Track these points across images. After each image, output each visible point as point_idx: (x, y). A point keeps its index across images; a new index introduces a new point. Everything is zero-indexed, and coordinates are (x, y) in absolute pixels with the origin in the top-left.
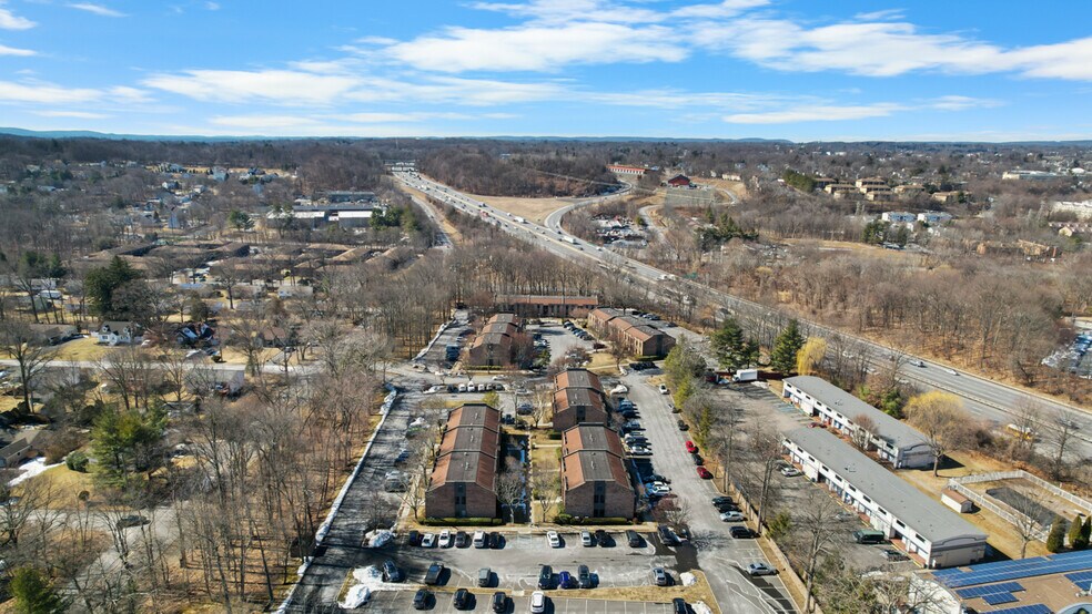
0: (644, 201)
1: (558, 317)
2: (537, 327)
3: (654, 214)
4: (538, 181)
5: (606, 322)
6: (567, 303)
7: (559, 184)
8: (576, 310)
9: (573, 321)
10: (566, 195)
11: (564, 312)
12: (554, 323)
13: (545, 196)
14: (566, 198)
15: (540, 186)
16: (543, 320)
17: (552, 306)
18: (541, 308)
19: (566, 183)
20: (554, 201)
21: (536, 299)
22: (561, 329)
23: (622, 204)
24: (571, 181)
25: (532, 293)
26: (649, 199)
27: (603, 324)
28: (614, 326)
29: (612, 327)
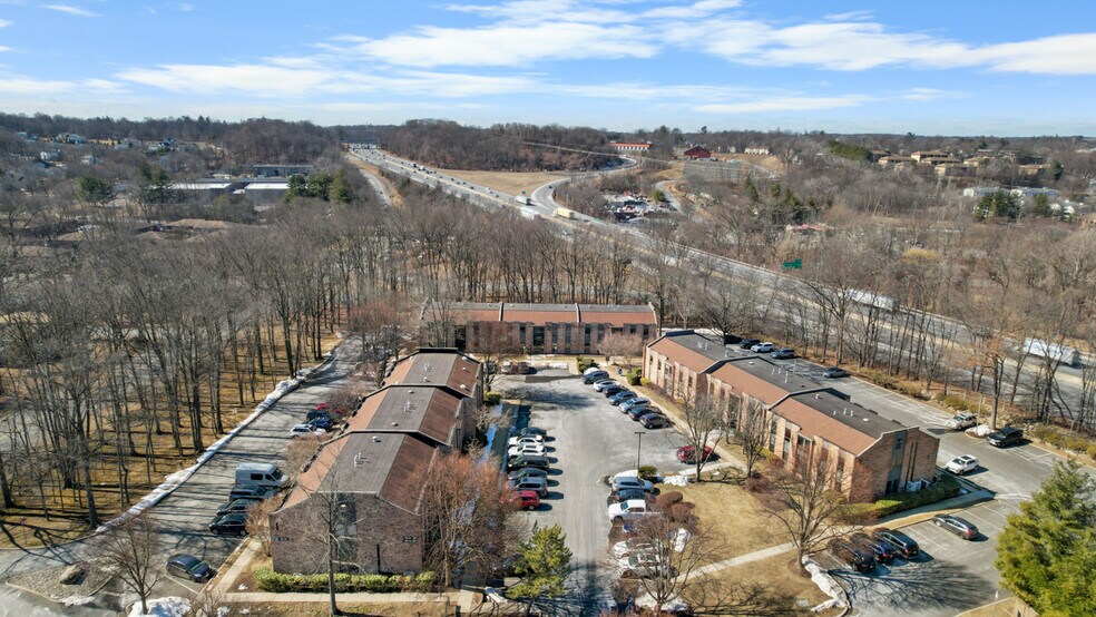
0: (657, 175)
1: (568, 353)
2: (518, 383)
3: (674, 190)
4: (522, 153)
5: (701, 379)
6: (587, 320)
7: (549, 157)
8: (609, 338)
9: (603, 365)
10: (557, 169)
11: (583, 342)
12: (560, 371)
13: (532, 170)
14: (558, 172)
15: (525, 160)
16: (533, 361)
17: (554, 327)
18: (529, 332)
19: (556, 155)
20: (542, 176)
21: (517, 313)
22: (577, 387)
23: (631, 178)
24: (564, 153)
25: (510, 298)
26: (664, 173)
27: (690, 379)
28: (728, 387)
29: (723, 392)
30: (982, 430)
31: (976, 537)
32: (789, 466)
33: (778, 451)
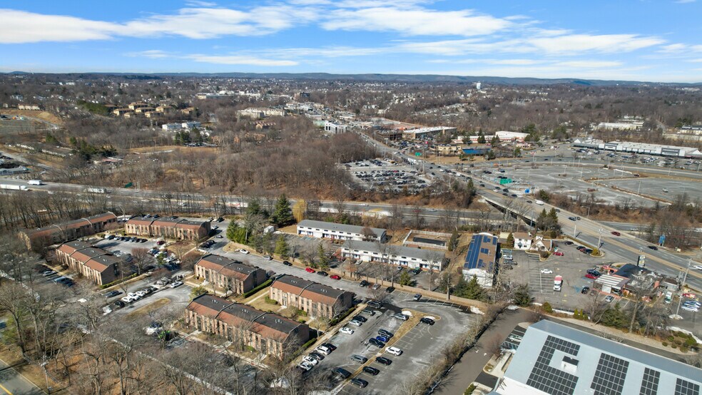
27: (146, 228)
28: (159, 226)
29: (157, 228)
30: (215, 220)
31: (222, 237)
32: (183, 238)
33: (179, 236)
